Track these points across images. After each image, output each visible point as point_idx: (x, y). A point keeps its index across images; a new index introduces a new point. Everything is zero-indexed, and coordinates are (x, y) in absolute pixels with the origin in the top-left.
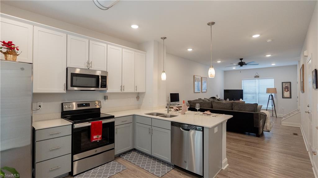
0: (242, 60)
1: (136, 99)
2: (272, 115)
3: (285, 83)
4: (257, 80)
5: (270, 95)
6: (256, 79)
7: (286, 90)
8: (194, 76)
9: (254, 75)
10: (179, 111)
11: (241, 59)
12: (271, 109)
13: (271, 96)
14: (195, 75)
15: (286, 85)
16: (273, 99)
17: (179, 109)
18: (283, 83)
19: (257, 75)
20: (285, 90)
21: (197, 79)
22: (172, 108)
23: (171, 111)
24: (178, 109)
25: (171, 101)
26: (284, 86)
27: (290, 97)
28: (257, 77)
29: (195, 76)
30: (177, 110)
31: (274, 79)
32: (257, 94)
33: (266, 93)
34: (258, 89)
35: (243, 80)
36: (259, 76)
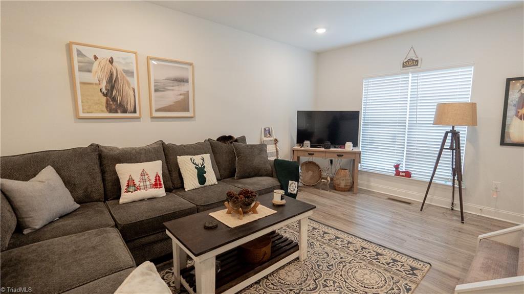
2: (449, 207)
4: (410, 74)
5: (447, 133)
6: (408, 73)
7: (523, 111)
9: (403, 59)
13: (450, 135)
16: (456, 147)
18: (512, 83)
19: (412, 56)
20: (517, 113)
26: (515, 96)
28: (411, 63)
31: (473, 69)
32: (407, 128)
33: (432, 122)
34: (410, 109)
35: (367, 78)
36: (417, 61)
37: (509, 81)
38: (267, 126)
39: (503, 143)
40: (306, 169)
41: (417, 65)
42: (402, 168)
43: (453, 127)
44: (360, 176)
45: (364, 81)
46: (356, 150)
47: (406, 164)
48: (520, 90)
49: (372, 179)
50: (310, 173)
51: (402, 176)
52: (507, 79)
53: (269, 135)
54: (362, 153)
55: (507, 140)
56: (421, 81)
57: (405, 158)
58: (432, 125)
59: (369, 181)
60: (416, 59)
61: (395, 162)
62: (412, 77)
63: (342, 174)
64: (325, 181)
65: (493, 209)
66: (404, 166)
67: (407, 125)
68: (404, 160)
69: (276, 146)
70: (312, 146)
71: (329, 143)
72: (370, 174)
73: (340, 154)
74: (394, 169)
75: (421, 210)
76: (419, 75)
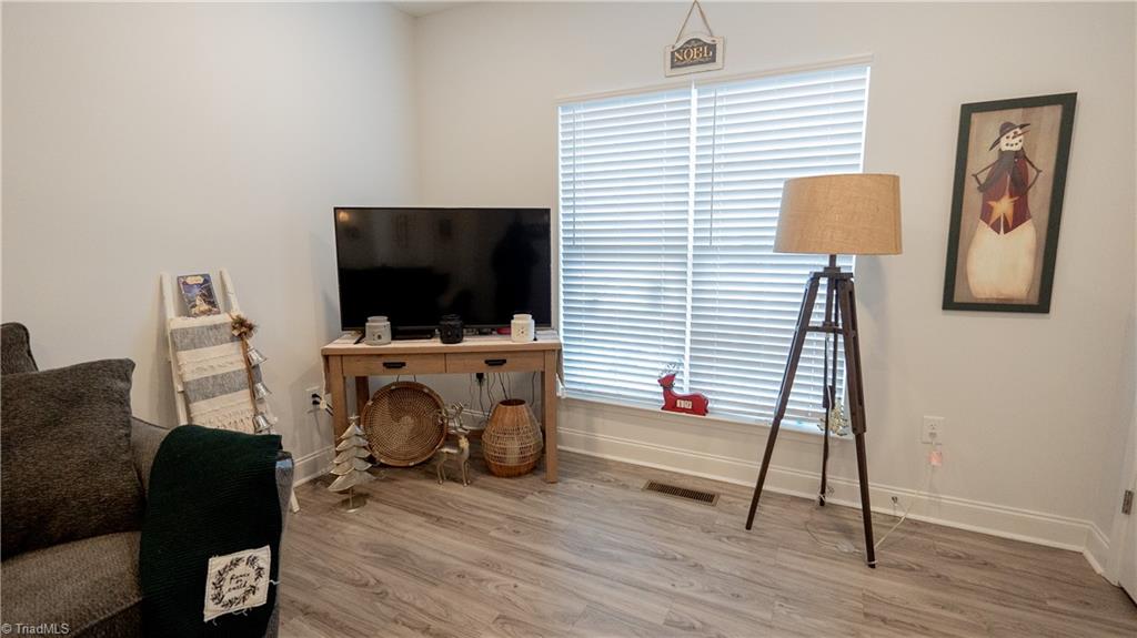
2: (815, 496)
3: (997, 118)
4: (694, 91)
5: (815, 278)
6: (688, 86)
7: (1004, 207)
9: (671, 40)
12: (814, 427)
13: (824, 281)
15: (1011, 143)
16: (845, 325)
18: (976, 118)
19: (696, 31)
20: (986, 214)
26: (982, 160)
27: (1034, 300)
28: (695, 54)
31: (867, 75)
32: (690, 261)
33: (772, 243)
34: (697, 194)
35: (568, 103)
36: (712, 47)
37: (968, 110)
38: (193, 271)
39: (950, 304)
40: (391, 411)
41: (713, 60)
42: (682, 388)
43: (833, 258)
44: (563, 415)
45: (560, 113)
46: (545, 338)
47: (691, 374)
48: (998, 142)
49: (598, 421)
50: (408, 420)
51: (683, 410)
52: (963, 106)
53: (205, 307)
54: (564, 349)
55: (958, 298)
56: (726, 112)
57: (687, 354)
58: (771, 253)
59: (590, 428)
60: (708, 40)
61: (663, 367)
62: (699, 101)
63: (506, 421)
64: (455, 451)
65: (923, 495)
66: (686, 378)
67: (690, 252)
68: (687, 362)
69: (245, 347)
70: (396, 335)
71: (456, 323)
72: (593, 408)
73: (497, 357)
74: (661, 390)
75: (749, 526)
76: (719, 94)
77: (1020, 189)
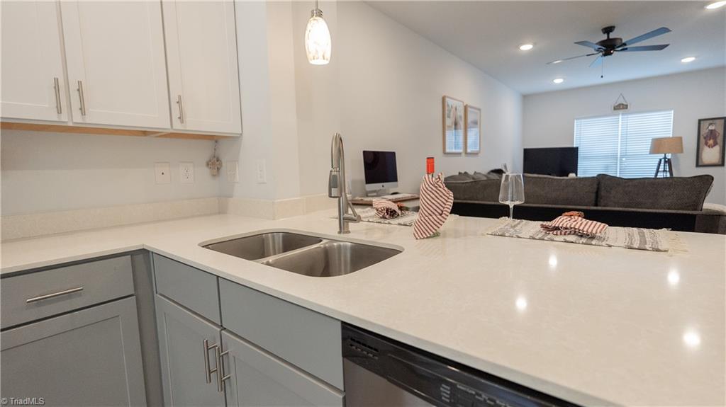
0: (611, 34)
1: (206, 171)
4: (621, 116)
5: (661, 160)
6: (619, 115)
7: (711, 142)
8: (444, 99)
9: (613, 103)
10: (401, 220)
11: (608, 30)
13: (663, 160)
14: (447, 95)
15: (711, 128)
16: (670, 171)
17: (401, 208)
18: (702, 122)
19: (621, 101)
20: (706, 144)
21: (454, 110)
22: (370, 205)
23: (357, 219)
24: (394, 207)
25: (369, 180)
26: (704, 131)
27: (720, 163)
28: (621, 107)
29: (447, 99)
30: (392, 214)
31: (672, 112)
32: (619, 159)
34: (621, 144)
35: (577, 119)
36: (627, 106)
37: (700, 121)
41: (627, 108)
43: (665, 155)
45: (575, 121)
48: (708, 128)
55: (700, 164)
56: (630, 121)
60: (625, 103)
62: (622, 118)
67: (619, 157)
76: (628, 116)
77: (715, 138)
